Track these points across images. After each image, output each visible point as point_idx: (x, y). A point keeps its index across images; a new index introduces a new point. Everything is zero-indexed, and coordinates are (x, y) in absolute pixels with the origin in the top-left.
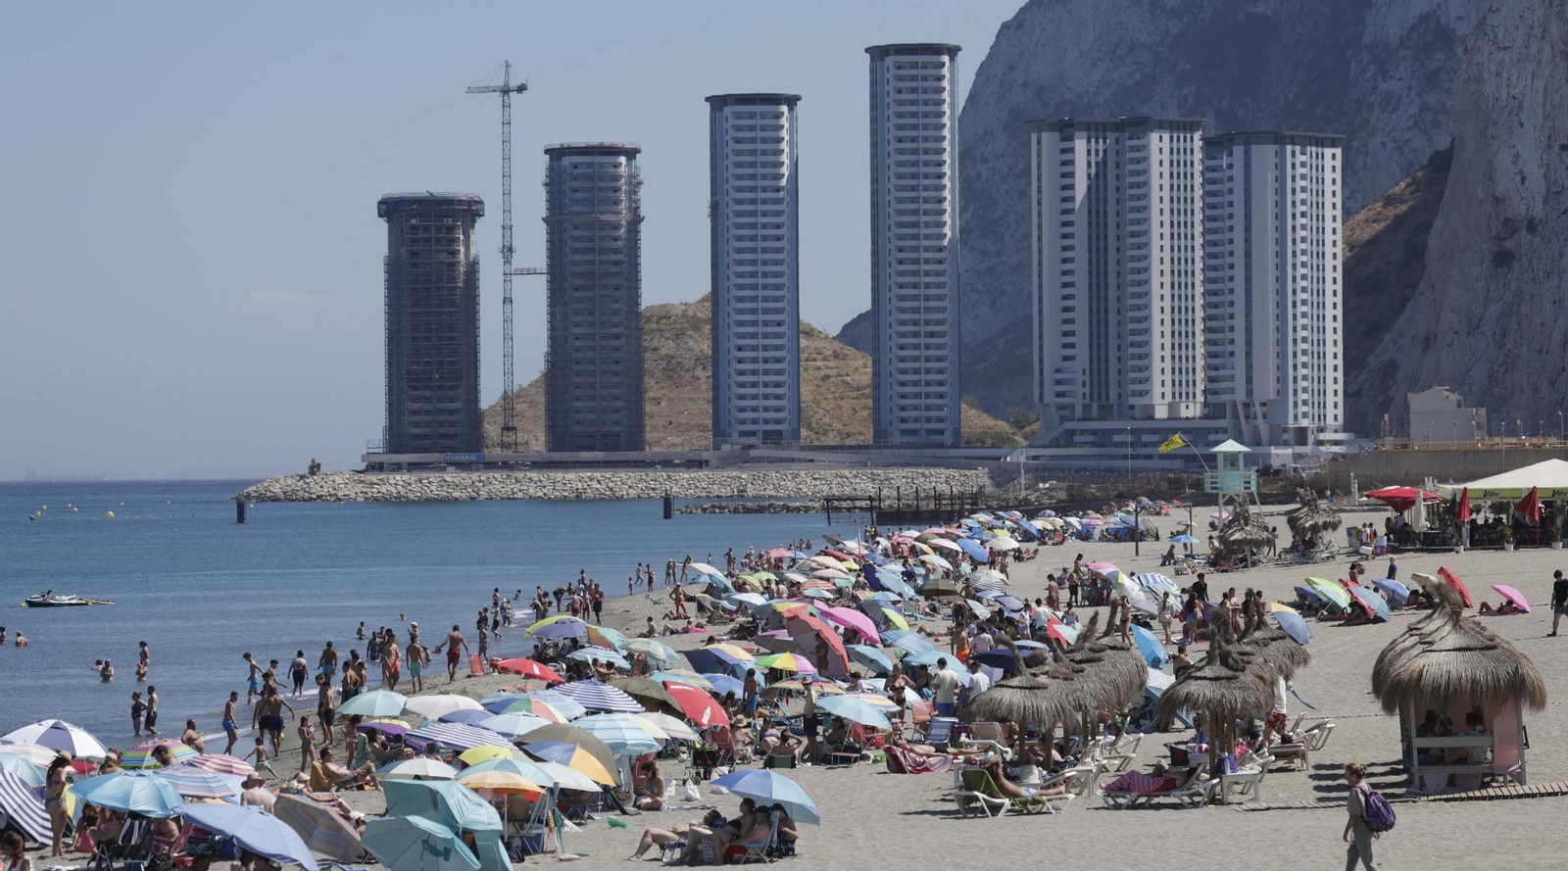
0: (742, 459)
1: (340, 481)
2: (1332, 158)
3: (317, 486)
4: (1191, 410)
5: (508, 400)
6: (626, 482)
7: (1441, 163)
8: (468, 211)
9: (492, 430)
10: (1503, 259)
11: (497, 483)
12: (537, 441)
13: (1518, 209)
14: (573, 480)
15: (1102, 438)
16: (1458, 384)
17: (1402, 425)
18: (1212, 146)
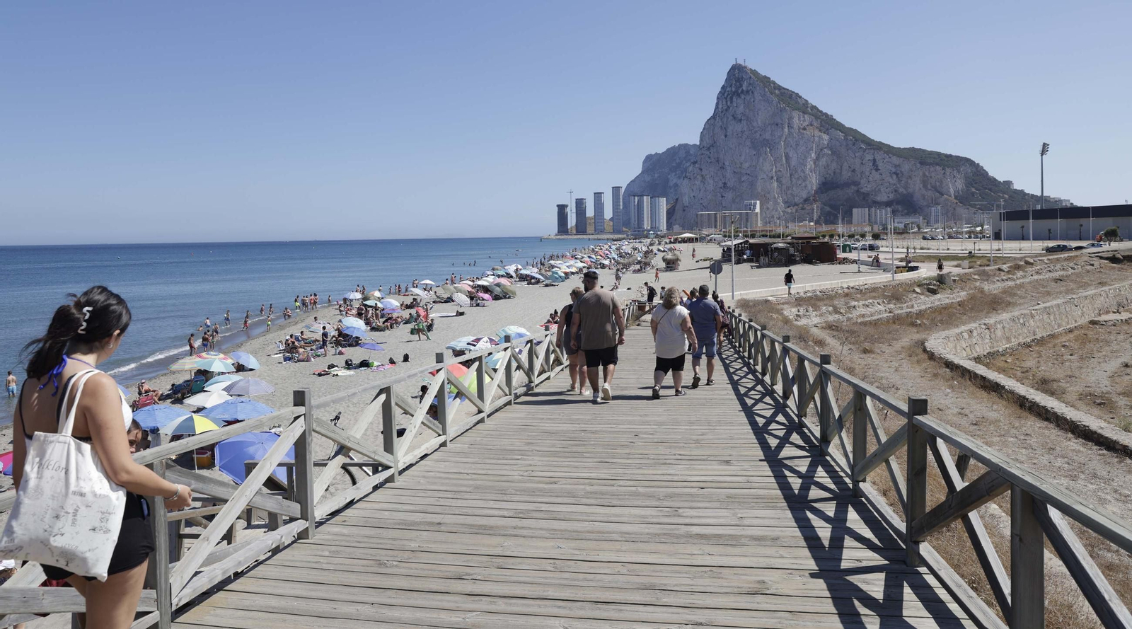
0: (598, 234)
1: (553, 237)
2: (665, 199)
3: (550, 237)
4: (649, 228)
5: (571, 228)
6: (585, 237)
7: (677, 199)
8: (567, 206)
9: (569, 231)
10: (684, 210)
11: (570, 237)
12: (575, 232)
13: (685, 205)
14: (579, 236)
15: (639, 231)
16: (679, 225)
17: (673, 230)
18: (651, 198)
